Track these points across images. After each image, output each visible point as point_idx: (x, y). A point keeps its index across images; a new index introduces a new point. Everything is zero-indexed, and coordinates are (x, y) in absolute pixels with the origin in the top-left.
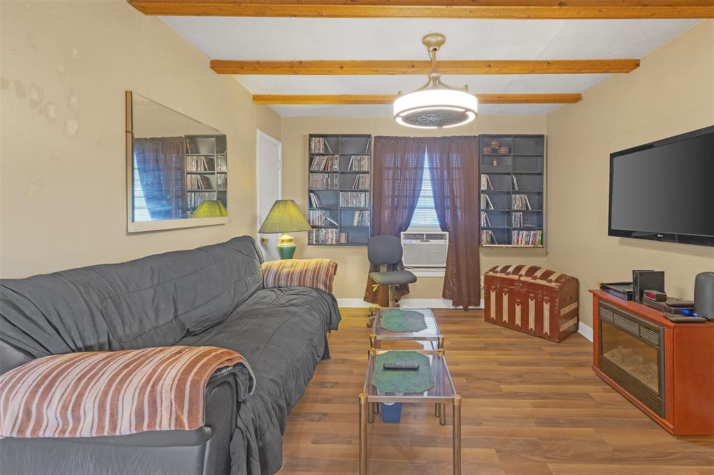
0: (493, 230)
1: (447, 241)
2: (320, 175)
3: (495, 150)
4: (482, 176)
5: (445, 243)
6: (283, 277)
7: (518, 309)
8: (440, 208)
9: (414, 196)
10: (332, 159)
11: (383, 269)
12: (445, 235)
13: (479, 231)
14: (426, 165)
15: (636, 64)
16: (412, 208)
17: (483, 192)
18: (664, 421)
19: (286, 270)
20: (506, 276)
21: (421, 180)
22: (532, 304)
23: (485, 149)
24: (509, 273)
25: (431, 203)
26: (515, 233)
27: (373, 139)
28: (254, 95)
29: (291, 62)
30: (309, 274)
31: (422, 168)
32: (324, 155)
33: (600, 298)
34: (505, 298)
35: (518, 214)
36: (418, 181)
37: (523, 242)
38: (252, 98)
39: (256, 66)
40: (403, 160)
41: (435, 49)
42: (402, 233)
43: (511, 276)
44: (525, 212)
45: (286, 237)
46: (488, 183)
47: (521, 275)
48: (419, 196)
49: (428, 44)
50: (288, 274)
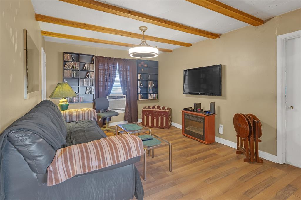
0: (142, 94)
1: (125, 98)
2: (70, 71)
3: (142, 65)
4: (139, 74)
5: (125, 99)
6: (74, 117)
7: (155, 120)
8: (123, 86)
9: (112, 81)
10: (76, 64)
11: (101, 111)
12: (124, 96)
13: (138, 95)
14: (117, 69)
15: (191, 45)
16: (112, 86)
17: (139, 80)
18: (205, 142)
19: (74, 114)
20: (150, 110)
21: (116, 75)
22: (160, 118)
23: (139, 65)
24: (146, 109)
25: (119, 84)
26: (149, 95)
27: (95, 57)
28: (42, 31)
29: (81, 23)
30: (87, 115)
31: (116, 70)
32: (72, 62)
33: (184, 112)
34: (150, 117)
35: (150, 88)
36: (114, 75)
37: (152, 98)
38: (41, 32)
39: (62, 21)
40: (108, 67)
41: (144, 32)
42: (107, 96)
43: (152, 110)
44: (153, 88)
45: (64, 100)
46: (141, 77)
47: (155, 109)
48: (114, 81)
49: (141, 30)
50: (76, 116)
